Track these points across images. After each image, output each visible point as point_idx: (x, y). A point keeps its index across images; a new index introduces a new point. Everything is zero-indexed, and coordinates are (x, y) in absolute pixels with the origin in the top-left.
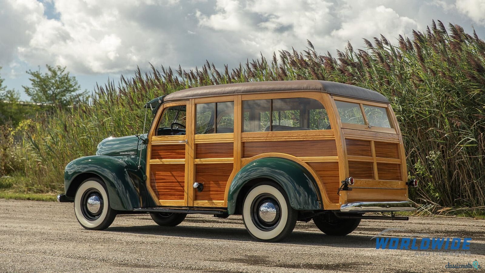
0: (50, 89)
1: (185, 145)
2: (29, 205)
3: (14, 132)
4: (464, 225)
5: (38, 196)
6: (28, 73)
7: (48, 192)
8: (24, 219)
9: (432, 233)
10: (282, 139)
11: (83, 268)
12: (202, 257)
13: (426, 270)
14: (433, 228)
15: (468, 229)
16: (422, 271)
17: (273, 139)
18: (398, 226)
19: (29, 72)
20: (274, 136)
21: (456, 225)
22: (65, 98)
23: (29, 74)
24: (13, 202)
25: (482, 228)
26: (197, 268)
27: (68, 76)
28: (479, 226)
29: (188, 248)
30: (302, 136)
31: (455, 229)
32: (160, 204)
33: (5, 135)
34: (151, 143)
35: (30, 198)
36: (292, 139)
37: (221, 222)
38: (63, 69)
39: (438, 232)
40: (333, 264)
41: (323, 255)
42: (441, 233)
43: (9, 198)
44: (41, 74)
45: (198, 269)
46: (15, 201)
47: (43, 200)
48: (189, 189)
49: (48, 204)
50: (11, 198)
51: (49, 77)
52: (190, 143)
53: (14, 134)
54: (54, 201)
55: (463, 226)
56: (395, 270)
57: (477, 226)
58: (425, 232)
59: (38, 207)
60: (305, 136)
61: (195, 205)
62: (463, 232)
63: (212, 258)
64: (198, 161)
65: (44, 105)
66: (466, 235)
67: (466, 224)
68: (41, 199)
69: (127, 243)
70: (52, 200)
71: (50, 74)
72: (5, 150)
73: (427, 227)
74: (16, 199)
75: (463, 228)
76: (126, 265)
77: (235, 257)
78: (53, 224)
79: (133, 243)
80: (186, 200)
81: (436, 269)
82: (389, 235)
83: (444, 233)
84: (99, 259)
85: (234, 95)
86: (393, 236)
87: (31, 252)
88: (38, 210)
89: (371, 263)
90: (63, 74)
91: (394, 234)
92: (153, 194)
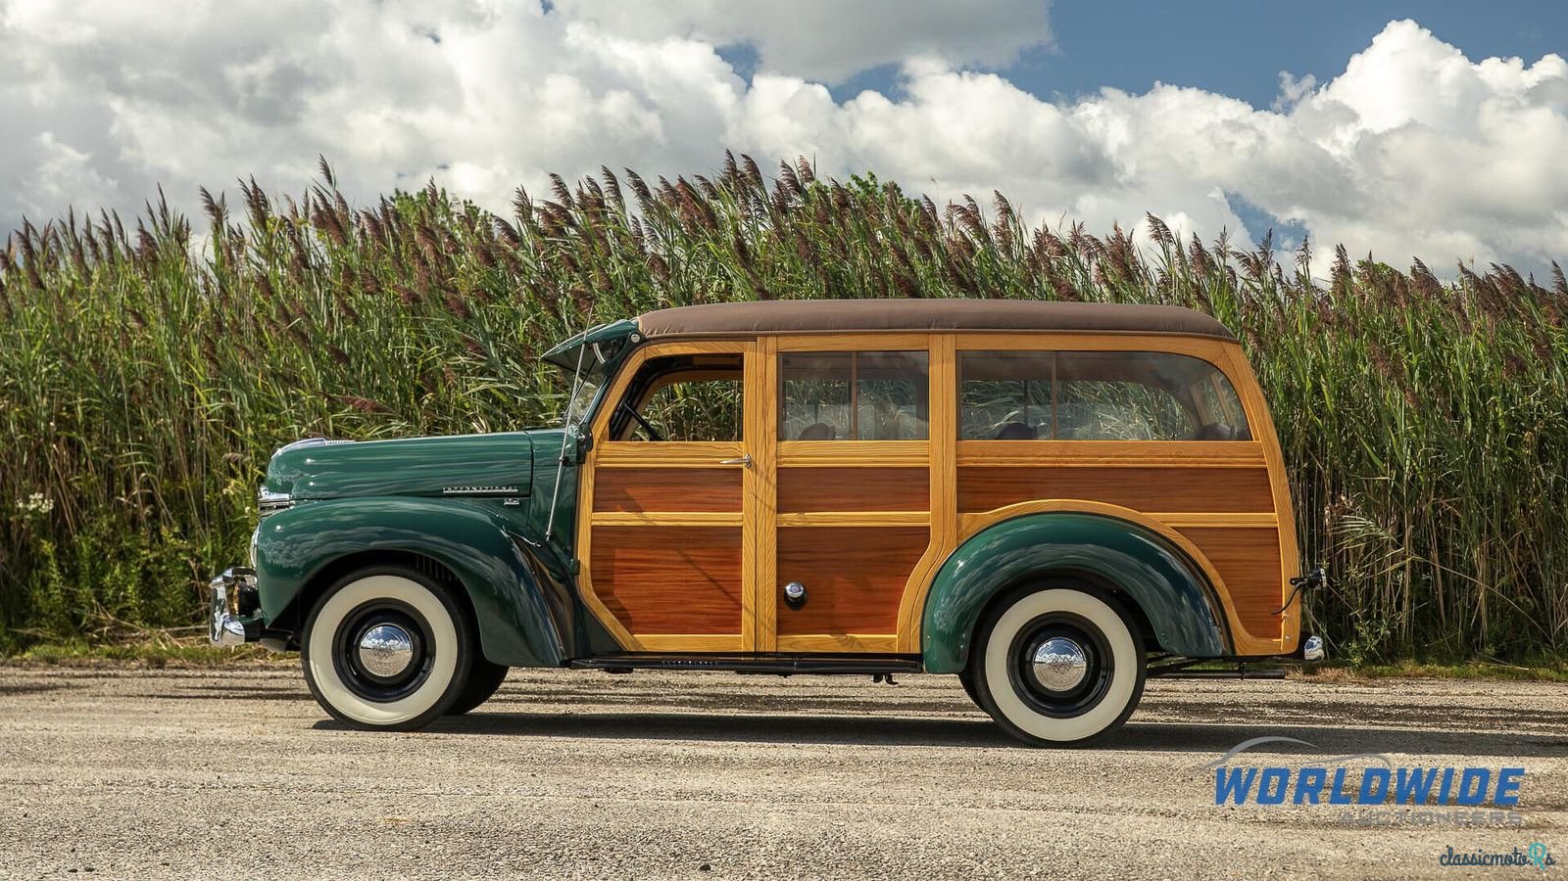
1: (740, 470)
10: (1094, 462)
17: (1067, 462)
20: (1070, 453)
30: (1160, 456)
32: (640, 645)
34: (596, 463)
36: (1128, 462)
48: (761, 601)
52: (761, 467)
60: (1172, 456)
61: (784, 649)
64: (792, 519)
80: (748, 632)
85: (929, 333)
92: (607, 618)
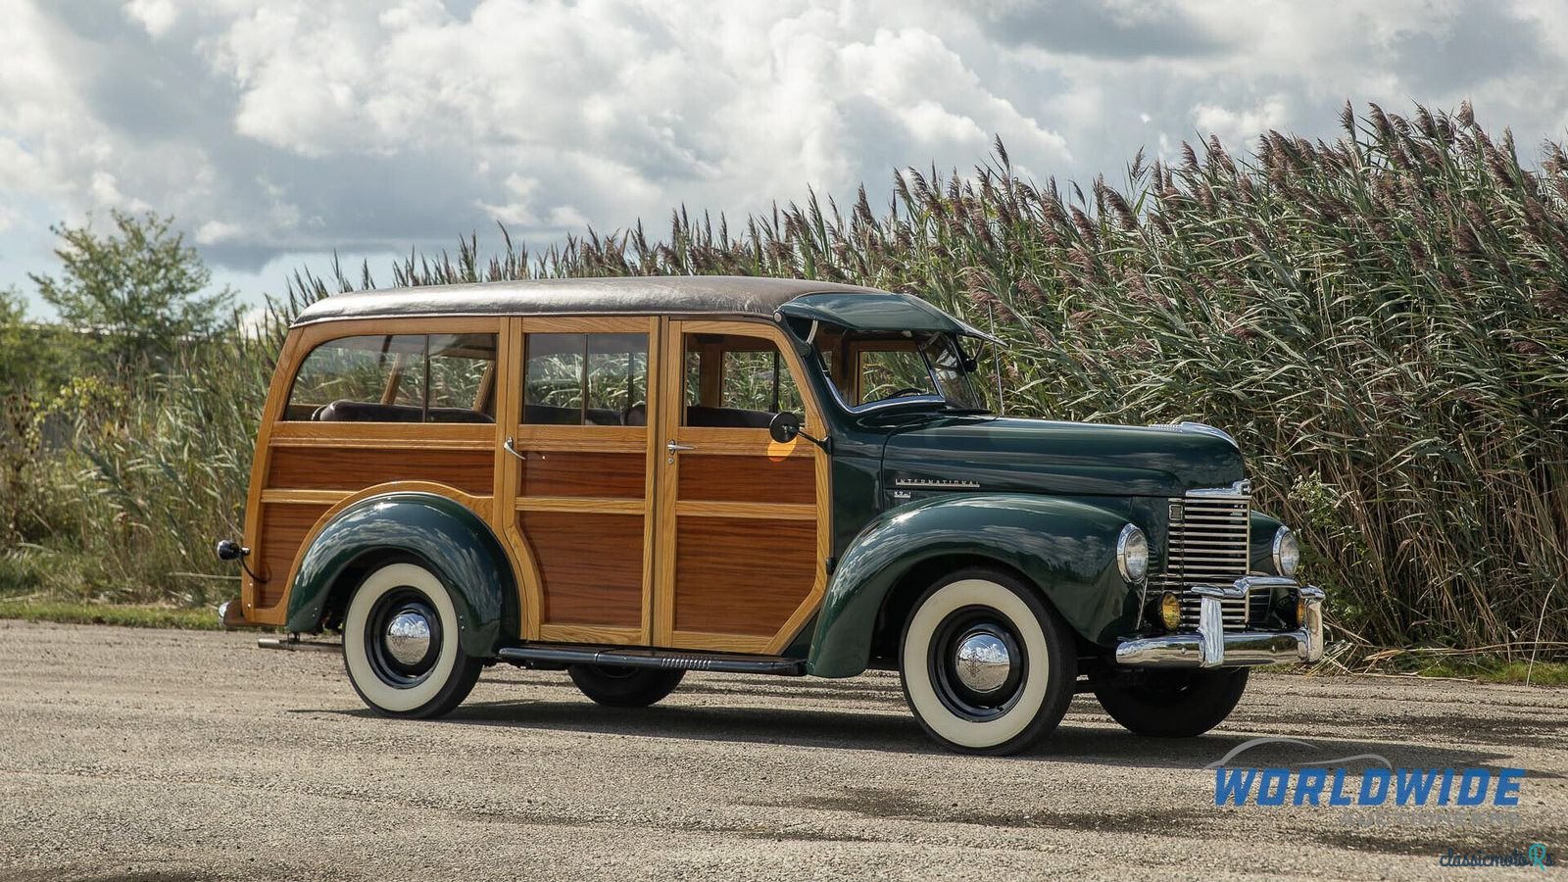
0: (120, 285)
2: (109, 639)
3: (45, 413)
4: (1454, 701)
5: (126, 610)
6: (57, 233)
7: (154, 599)
8: (117, 680)
9: (1369, 723)
11: (374, 826)
12: (714, 791)
13: (1406, 833)
14: (1366, 708)
15: (1468, 712)
16: (1392, 834)
18: (1257, 702)
19: (61, 229)
21: (1431, 701)
22: (167, 313)
23: (58, 237)
24: (53, 629)
25: (1510, 708)
26: (719, 825)
27: (178, 243)
28: (1498, 704)
29: (664, 768)
31: (1429, 711)
33: (17, 426)
35: (104, 619)
37: (721, 691)
38: (164, 224)
39: (1385, 722)
40: (1121, 816)
41: (1077, 786)
42: (1395, 722)
43: (37, 618)
44: (95, 237)
45: (723, 830)
46: (58, 625)
47: (145, 625)
49: (165, 635)
50: (43, 617)
51: (121, 248)
53: (44, 421)
54: (178, 627)
55: (1453, 704)
56: (1312, 831)
57: (1493, 703)
58: (1346, 720)
59: (139, 644)
62: (1458, 720)
63: (750, 797)
65: (101, 332)
66: (1471, 728)
67: (1458, 696)
68: (140, 620)
69: (471, 751)
70: (173, 624)
71: (122, 237)
72: (18, 469)
73: (1347, 704)
74: (58, 621)
75: (1453, 709)
76: (498, 815)
77: (817, 794)
78: (215, 695)
79: (488, 751)
81: (1432, 829)
82: (1245, 730)
83: (1402, 722)
84: (409, 798)
86: (1260, 732)
87: (192, 779)
88: (144, 653)
89: (1232, 811)
90: (163, 238)
91: (1258, 726)
